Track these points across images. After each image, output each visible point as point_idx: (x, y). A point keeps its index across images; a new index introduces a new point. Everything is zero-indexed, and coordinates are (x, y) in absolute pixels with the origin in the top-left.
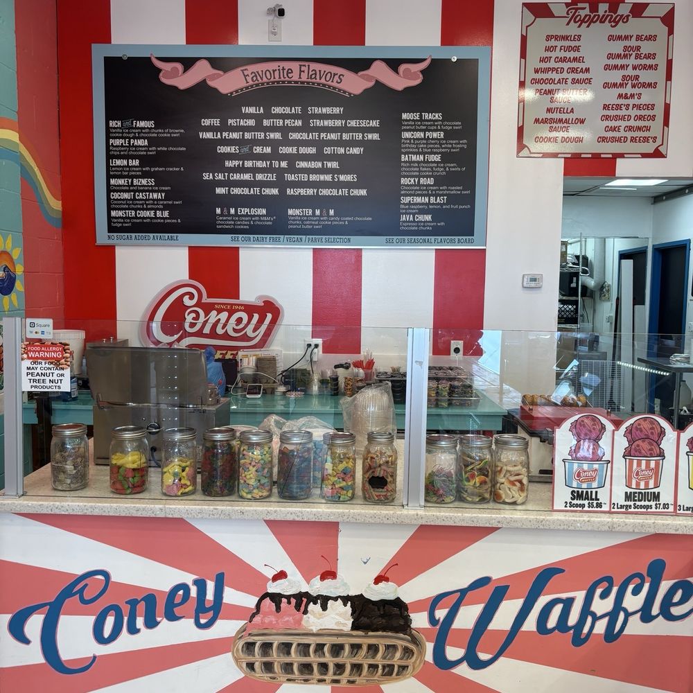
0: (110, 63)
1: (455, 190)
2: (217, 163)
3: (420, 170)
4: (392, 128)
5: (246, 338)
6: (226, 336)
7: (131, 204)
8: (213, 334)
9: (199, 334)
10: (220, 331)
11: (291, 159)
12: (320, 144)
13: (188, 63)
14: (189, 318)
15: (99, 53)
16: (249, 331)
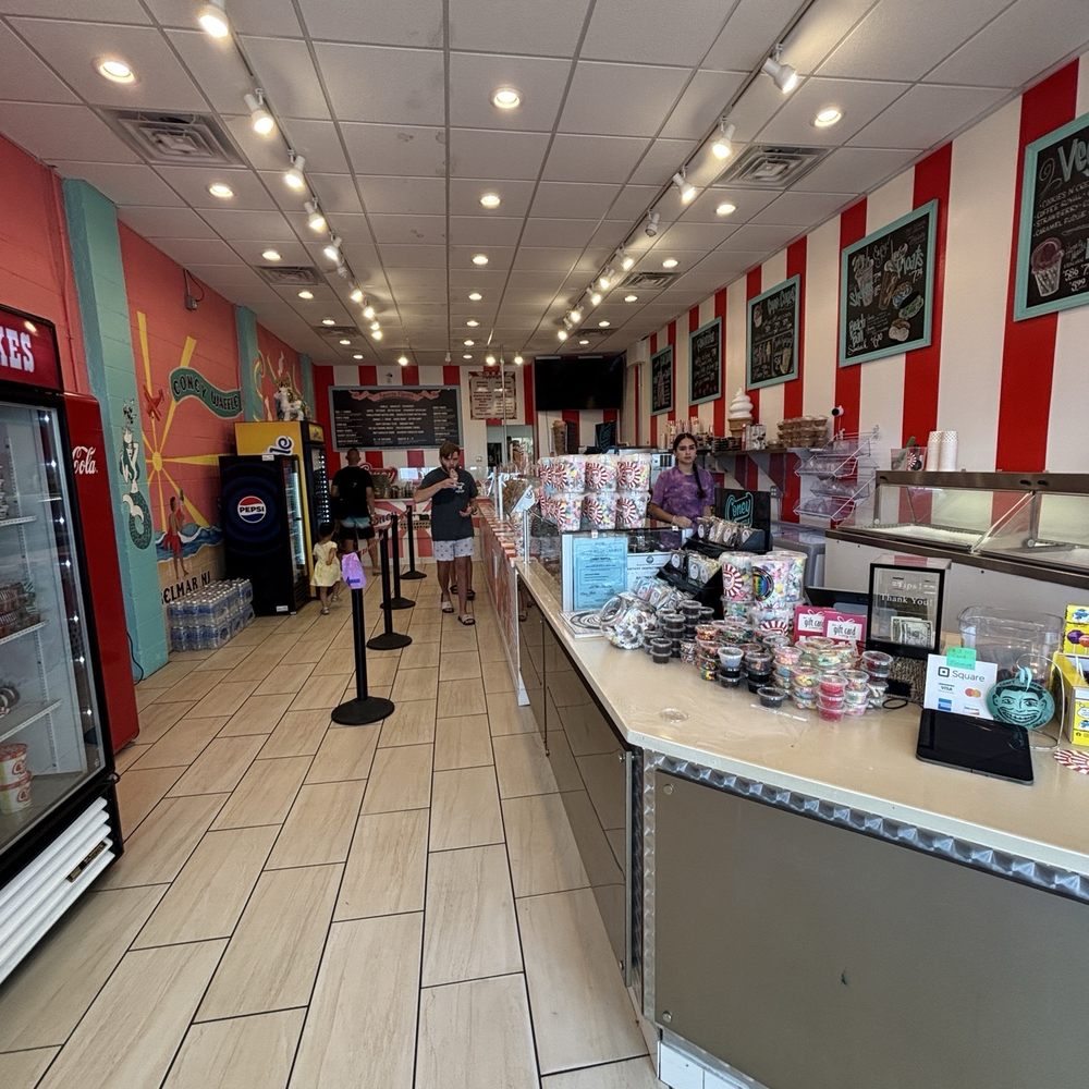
0: (334, 392)
1: (452, 431)
2: (373, 424)
3: (440, 424)
4: (430, 412)
7: (343, 438)
11: (398, 422)
12: (407, 417)
13: (361, 392)
15: (330, 390)
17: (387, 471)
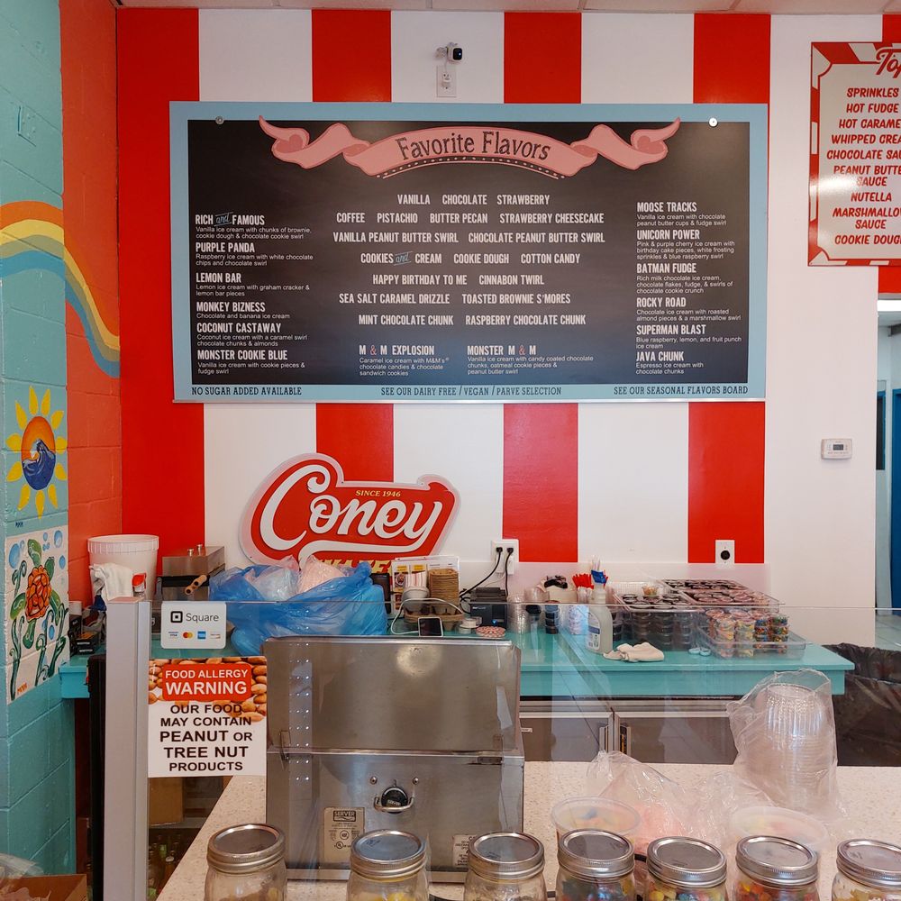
0: (196, 128)
1: (719, 315)
2: (360, 277)
3: (663, 286)
4: (622, 224)
5: (402, 540)
6: (373, 538)
7: (229, 341)
8: (353, 536)
9: (333, 535)
10: (363, 530)
11: (472, 271)
12: (515, 250)
13: (315, 129)
14: (316, 512)
15: (180, 115)
16: (408, 530)
17: (409, 496)
